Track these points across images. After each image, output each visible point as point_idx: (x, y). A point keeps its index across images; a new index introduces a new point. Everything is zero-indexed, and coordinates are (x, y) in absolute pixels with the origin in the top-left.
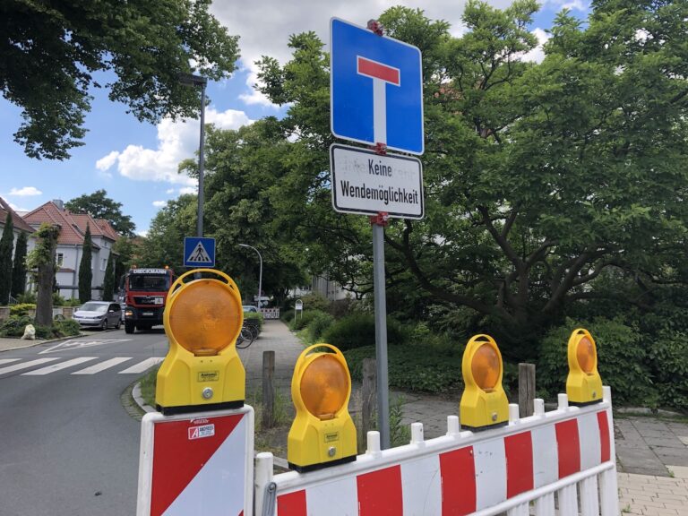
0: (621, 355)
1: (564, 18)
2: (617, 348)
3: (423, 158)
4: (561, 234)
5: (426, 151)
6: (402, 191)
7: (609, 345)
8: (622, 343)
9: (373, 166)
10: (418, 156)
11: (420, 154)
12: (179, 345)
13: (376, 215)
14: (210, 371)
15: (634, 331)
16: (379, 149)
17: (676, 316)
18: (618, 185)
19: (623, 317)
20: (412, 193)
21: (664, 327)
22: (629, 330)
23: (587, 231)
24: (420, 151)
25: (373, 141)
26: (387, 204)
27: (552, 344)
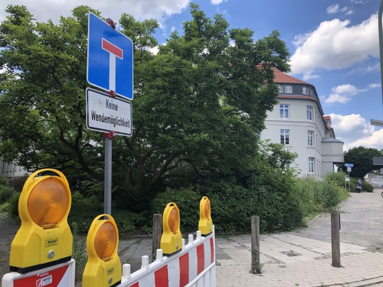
0: (191, 206)
1: (175, 35)
2: (189, 203)
3: (132, 102)
4: (168, 145)
5: (134, 98)
6: (122, 120)
7: (186, 201)
8: (192, 200)
9: (109, 103)
10: (130, 101)
11: (132, 99)
12: (33, 222)
13: (109, 133)
14: (53, 238)
15: (198, 194)
16: (112, 94)
17: (214, 186)
18: (195, 122)
19: (192, 187)
20: (128, 121)
21: (209, 192)
22: (195, 193)
23: (180, 144)
24: (131, 98)
25: (108, 89)
26: (115, 126)
27: (159, 202)
